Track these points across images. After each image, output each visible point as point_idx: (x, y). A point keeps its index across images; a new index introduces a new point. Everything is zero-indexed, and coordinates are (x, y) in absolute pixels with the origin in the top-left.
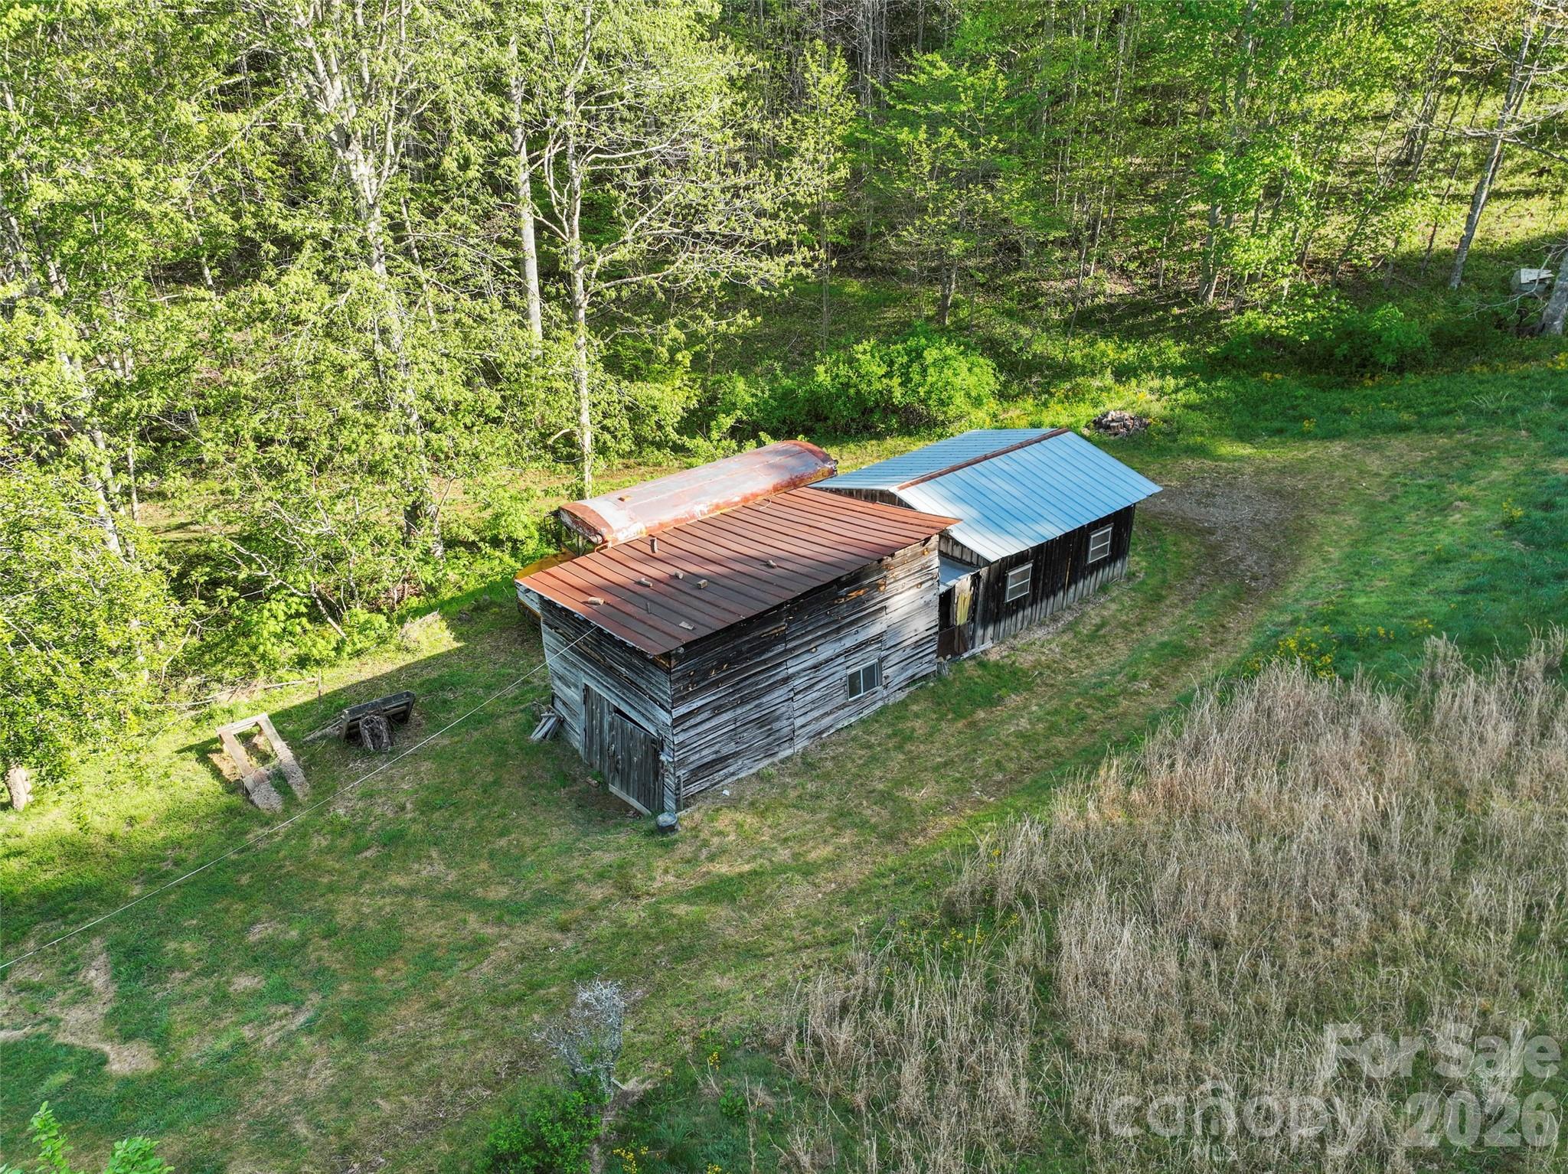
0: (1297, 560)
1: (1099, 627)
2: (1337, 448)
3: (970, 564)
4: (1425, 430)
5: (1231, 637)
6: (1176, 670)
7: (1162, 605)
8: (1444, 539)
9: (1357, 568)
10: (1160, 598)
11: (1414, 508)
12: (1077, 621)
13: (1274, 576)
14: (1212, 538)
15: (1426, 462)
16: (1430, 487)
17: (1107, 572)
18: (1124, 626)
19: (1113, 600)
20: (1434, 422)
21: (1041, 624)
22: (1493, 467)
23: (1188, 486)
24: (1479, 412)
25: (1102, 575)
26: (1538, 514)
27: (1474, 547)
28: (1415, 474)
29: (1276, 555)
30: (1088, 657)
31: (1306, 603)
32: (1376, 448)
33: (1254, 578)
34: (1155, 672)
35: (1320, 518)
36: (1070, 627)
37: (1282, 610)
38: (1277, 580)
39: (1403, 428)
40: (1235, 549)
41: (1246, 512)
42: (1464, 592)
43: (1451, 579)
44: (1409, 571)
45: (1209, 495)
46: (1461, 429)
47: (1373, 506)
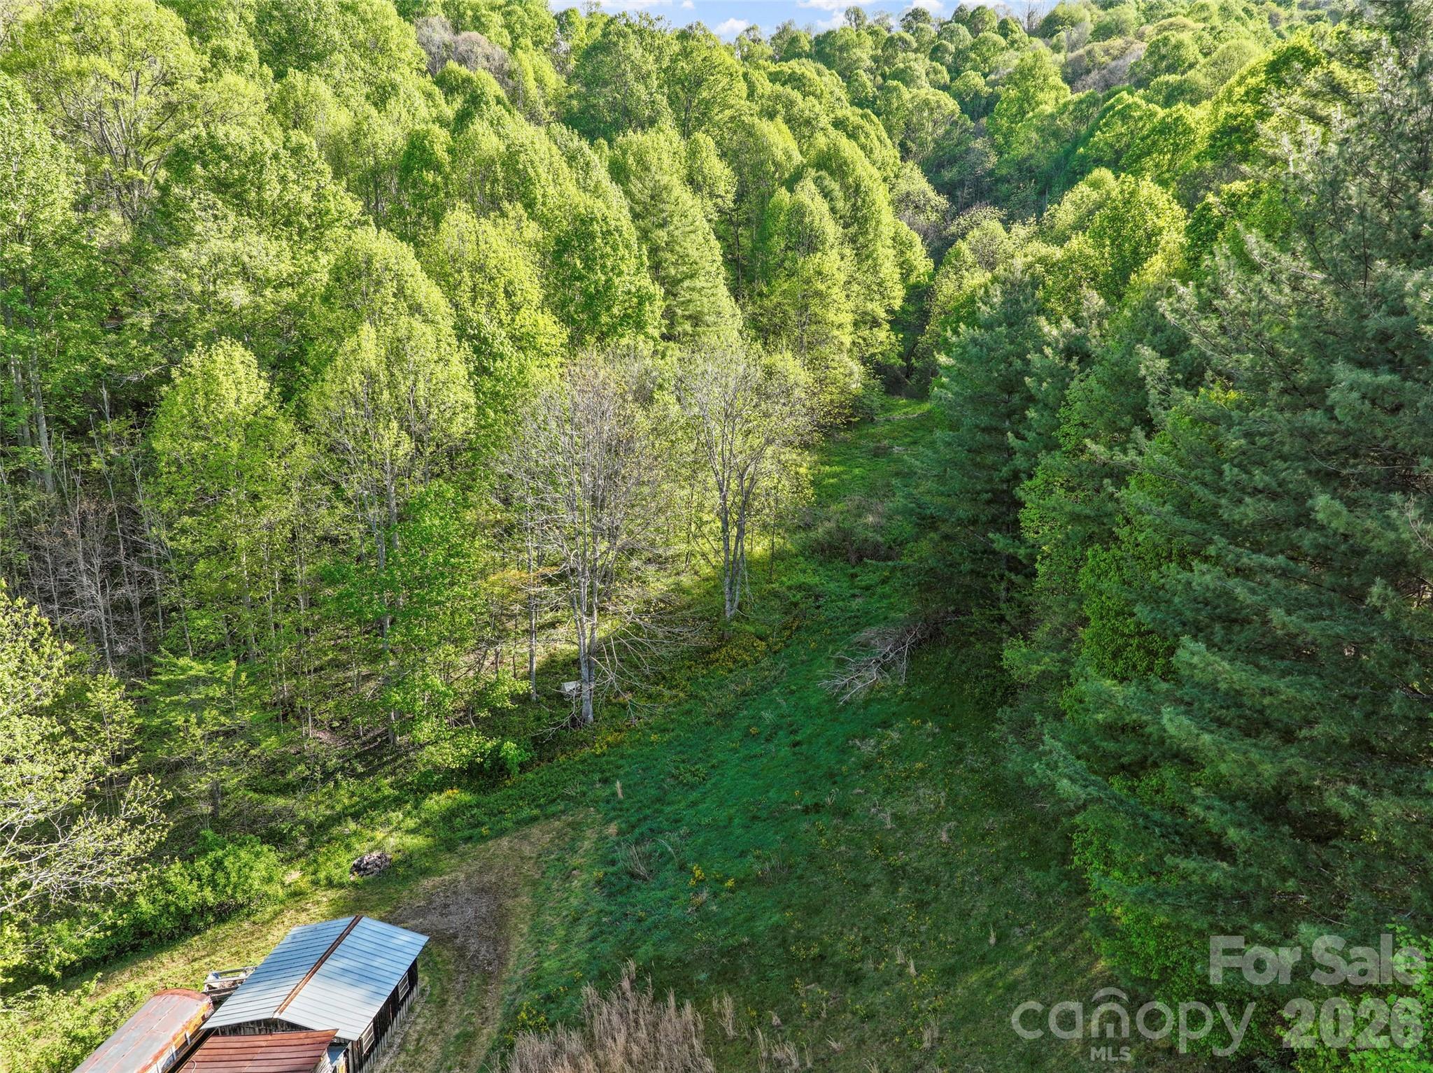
0: (507, 941)
1: (418, 1040)
2: (505, 842)
3: (340, 1044)
4: (547, 817)
5: (490, 1012)
6: (469, 1051)
7: (448, 1007)
8: (574, 902)
9: (540, 934)
10: (444, 1002)
11: (554, 878)
12: (404, 1040)
13: (499, 957)
14: (458, 941)
15: (552, 841)
16: (558, 860)
17: (411, 997)
18: (432, 1032)
19: (419, 1016)
20: (552, 809)
21: (384, 1054)
22: (584, 838)
23: (431, 903)
24: (570, 798)
25: (407, 1002)
26: (611, 869)
27: (588, 904)
28: (550, 853)
29: (496, 941)
30: (420, 1065)
31: (520, 972)
32: (525, 837)
33: (490, 964)
34: (460, 1058)
35: (509, 903)
36: (402, 1047)
37: (509, 982)
38: (501, 960)
39: (534, 819)
40: (473, 945)
41: (470, 912)
42: (591, 940)
43: (582, 932)
44: (563, 933)
45: (446, 906)
46: (563, 812)
47: (535, 884)
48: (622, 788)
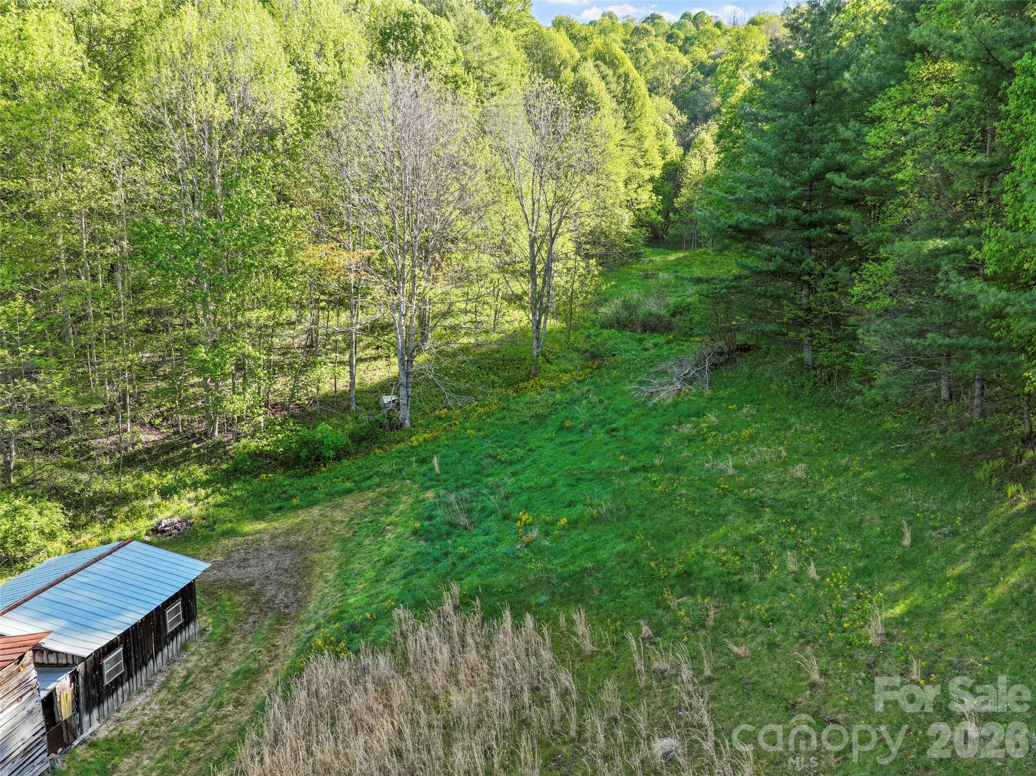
0: (310, 587)
1: (186, 678)
2: (316, 511)
3: (67, 665)
4: (361, 490)
5: (280, 651)
6: (249, 688)
7: (230, 646)
8: (386, 550)
9: (345, 581)
10: (226, 641)
11: (367, 536)
12: (168, 680)
13: (298, 601)
14: (253, 588)
15: (366, 508)
16: (372, 522)
17: (185, 635)
18: (206, 670)
19: (193, 654)
20: (363, 485)
21: (139, 692)
22: (399, 503)
23: (229, 558)
24: (385, 474)
25: (180, 638)
26: (427, 523)
27: (402, 550)
28: (363, 516)
29: (296, 587)
30: (183, 703)
31: (321, 612)
32: (338, 506)
33: (287, 607)
34: (235, 695)
35: (316, 557)
36: (164, 685)
37: (308, 622)
38: (301, 604)
39: (349, 492)
40: (270, 591)
41: (271, 565)
42: (404, 577)
43: (396, 572)
44: (374, 574)
45: (245, 560)
46: (378, 485)
47: (345, 541)
48: (440, 464)
